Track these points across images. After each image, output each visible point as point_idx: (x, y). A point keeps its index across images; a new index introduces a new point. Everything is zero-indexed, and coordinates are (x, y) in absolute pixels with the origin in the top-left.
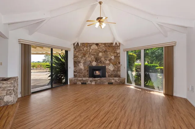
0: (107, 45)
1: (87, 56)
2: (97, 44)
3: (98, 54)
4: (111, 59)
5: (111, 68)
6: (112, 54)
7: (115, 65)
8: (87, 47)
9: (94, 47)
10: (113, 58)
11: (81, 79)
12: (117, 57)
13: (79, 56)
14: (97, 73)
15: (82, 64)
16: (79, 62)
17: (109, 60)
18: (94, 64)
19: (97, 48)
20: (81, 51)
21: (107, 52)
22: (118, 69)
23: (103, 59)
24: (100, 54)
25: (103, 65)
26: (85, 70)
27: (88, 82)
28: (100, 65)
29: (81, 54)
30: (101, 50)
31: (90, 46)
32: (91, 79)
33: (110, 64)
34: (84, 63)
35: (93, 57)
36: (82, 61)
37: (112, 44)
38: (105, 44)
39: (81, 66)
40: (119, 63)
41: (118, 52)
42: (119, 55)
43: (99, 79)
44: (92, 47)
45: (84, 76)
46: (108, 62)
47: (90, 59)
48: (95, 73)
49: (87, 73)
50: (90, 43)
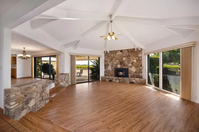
0: (129, 51)
1: (114, 60)
2: (121, 51)
3: (122, 59)
4: (133, 62)
5: (133, 70)
6: (134, 58)
7: (137, 67)
8: (114, 54)
9: (119, 53)
10: (135, 61)
11: (108, 77)
12: (139, 60)
13: (108, 61)
14: (121, 73)
15: (110, 66)
16: (108, 65)
17: (131, 64)
18: (119, 66)
19: (121, 54)
20: (109, 57)
21: (130, 56)
22: (140, 71)
23: (126, 62)
24: (124, 59)
25: (127, 68)
26: (112, 71)
27: (113, 80)
28: (124, 67)
29: (109, 59)
30: (124, 55)
31: (116, 53)
32: (116, 78)
33: (132, 66)
34: (112, 66)
35: (118, 61)
36: (110, 64)
37: (134, 49)
38: (128, 50)
39: (110, 68)
40: (141, 66)
41: (140, 55)
42: (141, 59)
43: (122, 78)
44: (117, 54)
45: (112, 76)
46: (130, 65)
47: (116, 63)
48: (119, 73)
49: (113, 73)
50: (116, 51)
